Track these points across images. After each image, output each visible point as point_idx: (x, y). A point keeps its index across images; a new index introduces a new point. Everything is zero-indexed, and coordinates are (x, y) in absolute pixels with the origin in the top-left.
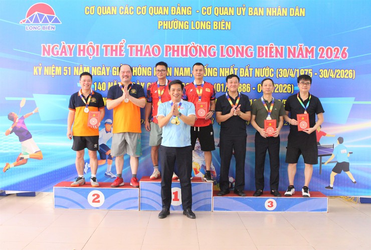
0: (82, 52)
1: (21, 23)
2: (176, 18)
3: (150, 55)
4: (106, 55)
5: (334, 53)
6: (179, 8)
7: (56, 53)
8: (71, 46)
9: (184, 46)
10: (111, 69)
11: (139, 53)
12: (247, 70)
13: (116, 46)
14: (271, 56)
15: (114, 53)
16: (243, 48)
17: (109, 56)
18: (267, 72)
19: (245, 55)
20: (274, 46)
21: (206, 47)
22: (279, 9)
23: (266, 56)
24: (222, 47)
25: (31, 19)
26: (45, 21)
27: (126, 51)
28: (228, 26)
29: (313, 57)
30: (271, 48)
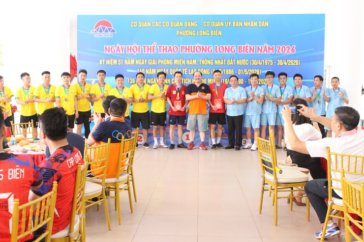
0: (129, 51)
1: (91, 33)
2: (188, 28)
3: (171, 52)
4: (145, 52)
5: (287, 50)
6: (189, 22)
7: (113, 51)
8: (123, 46)
9: (193, 46)
10: (148, 61)
11: (165, 51)
12: (232, 60)
13: (151, 47)
14: (246, 52)
15: (149, 51)
16: (229, 47)
17: (146, 52)
18: (244, 62)
19: (230, 51)
20: (249, 46)
21: (206, 47)
22: (252, 22)
23: (244, 52)
24: (216, 47)
25: (97, 30)
26: (106, 31)
27: (157, 49)
28: (220, 33)
29: (273, 52)
30: (247, 47)
